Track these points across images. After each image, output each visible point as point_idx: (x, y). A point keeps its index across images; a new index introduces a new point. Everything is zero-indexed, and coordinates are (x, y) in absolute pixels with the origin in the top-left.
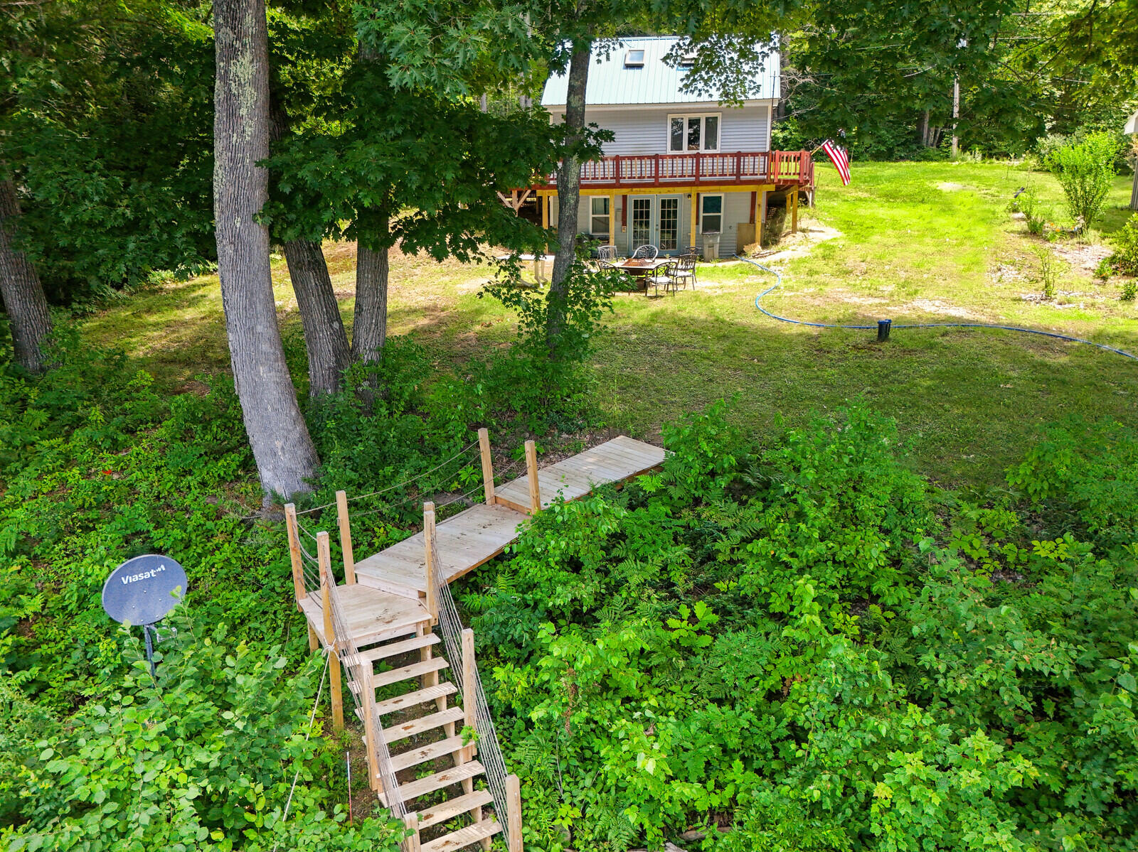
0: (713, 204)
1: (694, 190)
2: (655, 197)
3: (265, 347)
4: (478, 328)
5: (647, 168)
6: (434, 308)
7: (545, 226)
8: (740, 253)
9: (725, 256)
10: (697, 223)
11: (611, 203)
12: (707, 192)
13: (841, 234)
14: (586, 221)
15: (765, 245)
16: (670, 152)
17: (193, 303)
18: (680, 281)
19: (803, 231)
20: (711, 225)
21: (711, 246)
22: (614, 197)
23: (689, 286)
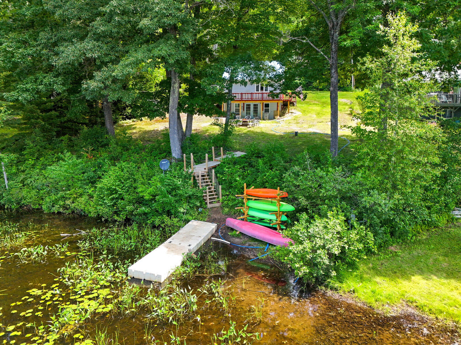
0: (267, 106)
1: (262, 102)
2: (252, 104)
3: (176, 131)
4: (208, 133)
5: (250, 96)
6: (197, 130)
7: (223, 111)
8: (274, 118)
9: (270, 119)
10: (263, 110)
11: (240, 105)
12: (265, 102)
13: (301, 114)
14: (233, 109)
15: (280, 116)
16: (256, 92)
17: (134, 128)
18: (256, 124)
19: (291, 113)
20: (267, 111)
21: (266, 116)
22: (241, 103)
23: (258, 126)
